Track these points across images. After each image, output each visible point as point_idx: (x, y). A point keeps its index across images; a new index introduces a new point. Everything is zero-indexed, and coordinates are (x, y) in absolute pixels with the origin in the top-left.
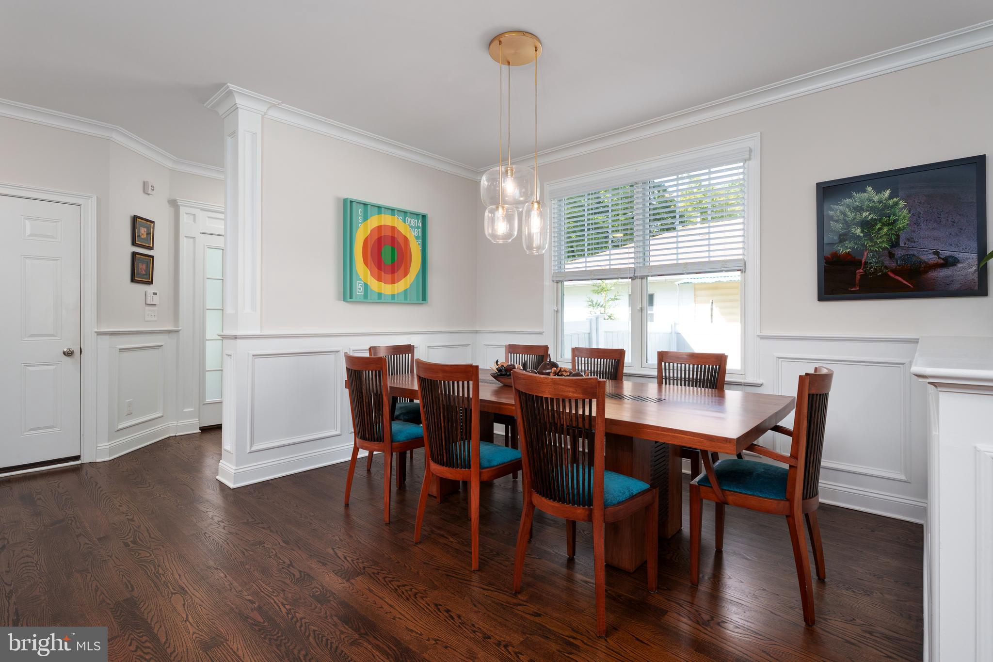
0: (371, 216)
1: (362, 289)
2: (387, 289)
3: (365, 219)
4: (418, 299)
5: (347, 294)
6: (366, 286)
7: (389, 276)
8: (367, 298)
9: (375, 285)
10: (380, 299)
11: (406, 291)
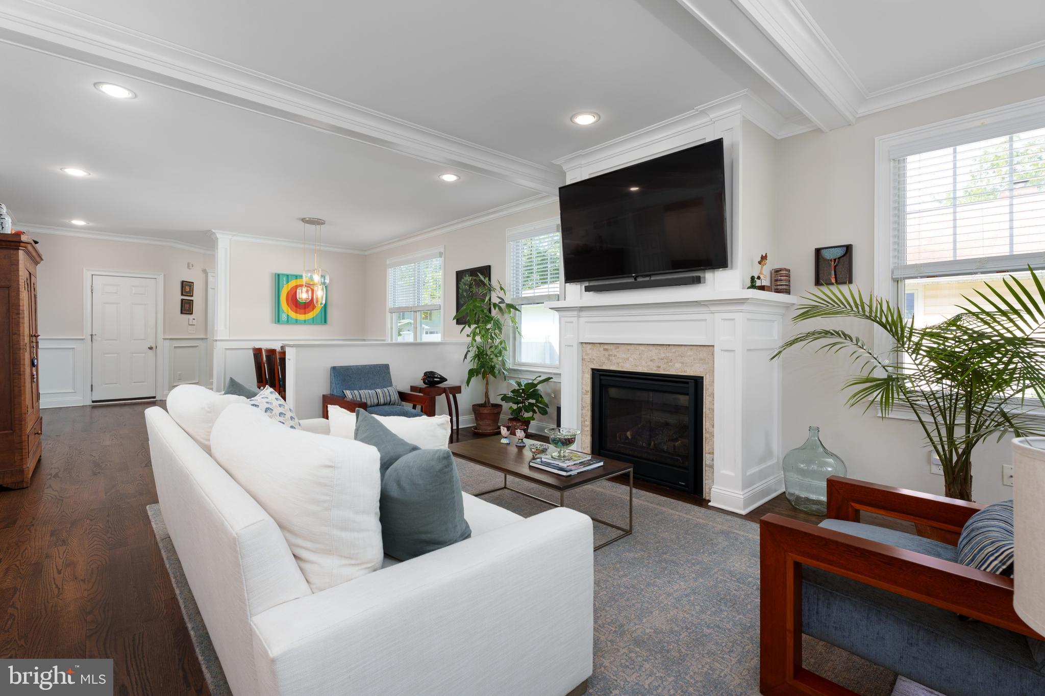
0: (292, 280)
1: (286, 317)
2: (301, 317)
3: (288, 282)
4: (321, 322)
5: (278, 320)
6: (288, 316)
7: (303, 311)
8: (289, 321)
9: (293, 315)
10: (297, 322)
11: (313, 318)
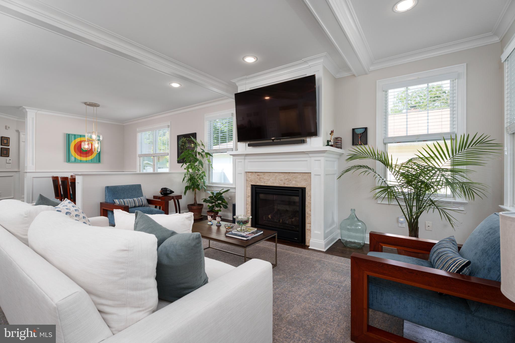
0: (77, 138)
1: (74, 159)
2: (84, 159)
3: (75, 139)
4: (97, 162)
5: (68, 160)
6: (75, 158)
7: (85, 155)
8: (76, 161)
9: (78, 158)
10: (81, 162)
11: (92, 159)
